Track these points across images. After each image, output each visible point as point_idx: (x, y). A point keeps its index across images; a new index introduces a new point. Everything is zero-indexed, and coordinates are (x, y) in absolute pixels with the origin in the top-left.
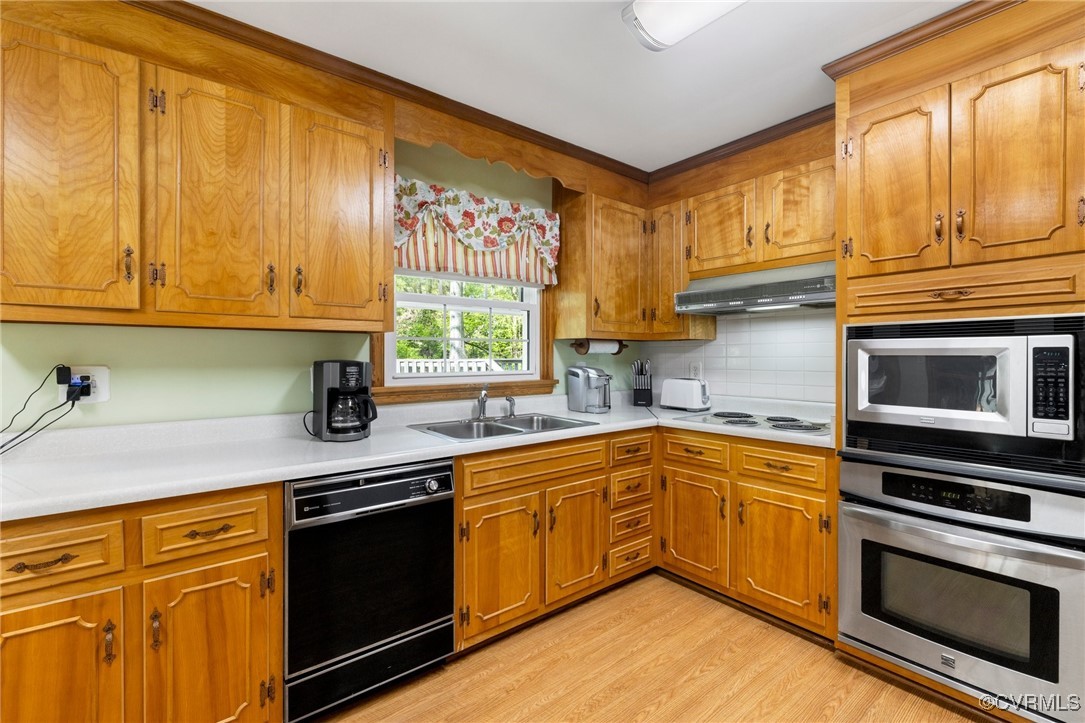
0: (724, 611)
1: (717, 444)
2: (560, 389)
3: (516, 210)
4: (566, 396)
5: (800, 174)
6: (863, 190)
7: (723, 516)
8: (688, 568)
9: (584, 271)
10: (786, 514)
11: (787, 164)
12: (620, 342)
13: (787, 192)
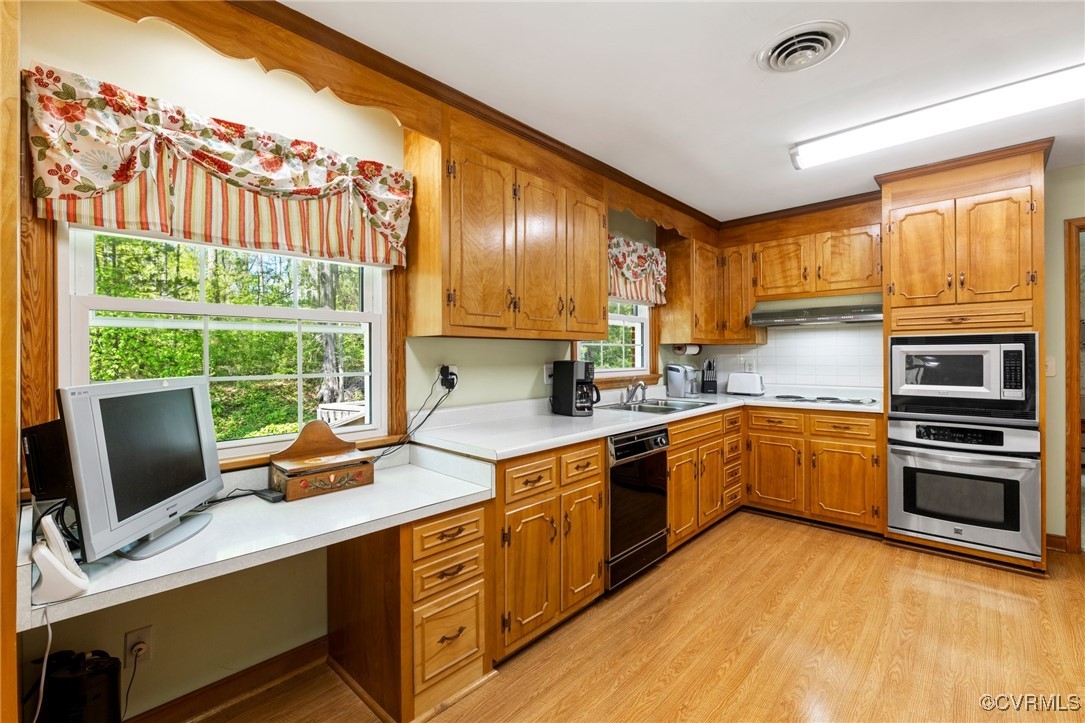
0: (802, 528)
1: (793, 416)
2: (661, 381)
3: (646, 250)
4: (665, 387)
5: (844, 236)
6: (901, 255)
7: (799, 463)
8: (771, 503)
9: (689, 295)
10: (848, 457)
11: (834, 228)
12: (700, 346)
13: (832, 246)
